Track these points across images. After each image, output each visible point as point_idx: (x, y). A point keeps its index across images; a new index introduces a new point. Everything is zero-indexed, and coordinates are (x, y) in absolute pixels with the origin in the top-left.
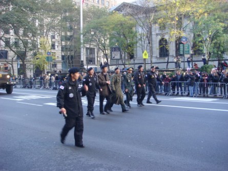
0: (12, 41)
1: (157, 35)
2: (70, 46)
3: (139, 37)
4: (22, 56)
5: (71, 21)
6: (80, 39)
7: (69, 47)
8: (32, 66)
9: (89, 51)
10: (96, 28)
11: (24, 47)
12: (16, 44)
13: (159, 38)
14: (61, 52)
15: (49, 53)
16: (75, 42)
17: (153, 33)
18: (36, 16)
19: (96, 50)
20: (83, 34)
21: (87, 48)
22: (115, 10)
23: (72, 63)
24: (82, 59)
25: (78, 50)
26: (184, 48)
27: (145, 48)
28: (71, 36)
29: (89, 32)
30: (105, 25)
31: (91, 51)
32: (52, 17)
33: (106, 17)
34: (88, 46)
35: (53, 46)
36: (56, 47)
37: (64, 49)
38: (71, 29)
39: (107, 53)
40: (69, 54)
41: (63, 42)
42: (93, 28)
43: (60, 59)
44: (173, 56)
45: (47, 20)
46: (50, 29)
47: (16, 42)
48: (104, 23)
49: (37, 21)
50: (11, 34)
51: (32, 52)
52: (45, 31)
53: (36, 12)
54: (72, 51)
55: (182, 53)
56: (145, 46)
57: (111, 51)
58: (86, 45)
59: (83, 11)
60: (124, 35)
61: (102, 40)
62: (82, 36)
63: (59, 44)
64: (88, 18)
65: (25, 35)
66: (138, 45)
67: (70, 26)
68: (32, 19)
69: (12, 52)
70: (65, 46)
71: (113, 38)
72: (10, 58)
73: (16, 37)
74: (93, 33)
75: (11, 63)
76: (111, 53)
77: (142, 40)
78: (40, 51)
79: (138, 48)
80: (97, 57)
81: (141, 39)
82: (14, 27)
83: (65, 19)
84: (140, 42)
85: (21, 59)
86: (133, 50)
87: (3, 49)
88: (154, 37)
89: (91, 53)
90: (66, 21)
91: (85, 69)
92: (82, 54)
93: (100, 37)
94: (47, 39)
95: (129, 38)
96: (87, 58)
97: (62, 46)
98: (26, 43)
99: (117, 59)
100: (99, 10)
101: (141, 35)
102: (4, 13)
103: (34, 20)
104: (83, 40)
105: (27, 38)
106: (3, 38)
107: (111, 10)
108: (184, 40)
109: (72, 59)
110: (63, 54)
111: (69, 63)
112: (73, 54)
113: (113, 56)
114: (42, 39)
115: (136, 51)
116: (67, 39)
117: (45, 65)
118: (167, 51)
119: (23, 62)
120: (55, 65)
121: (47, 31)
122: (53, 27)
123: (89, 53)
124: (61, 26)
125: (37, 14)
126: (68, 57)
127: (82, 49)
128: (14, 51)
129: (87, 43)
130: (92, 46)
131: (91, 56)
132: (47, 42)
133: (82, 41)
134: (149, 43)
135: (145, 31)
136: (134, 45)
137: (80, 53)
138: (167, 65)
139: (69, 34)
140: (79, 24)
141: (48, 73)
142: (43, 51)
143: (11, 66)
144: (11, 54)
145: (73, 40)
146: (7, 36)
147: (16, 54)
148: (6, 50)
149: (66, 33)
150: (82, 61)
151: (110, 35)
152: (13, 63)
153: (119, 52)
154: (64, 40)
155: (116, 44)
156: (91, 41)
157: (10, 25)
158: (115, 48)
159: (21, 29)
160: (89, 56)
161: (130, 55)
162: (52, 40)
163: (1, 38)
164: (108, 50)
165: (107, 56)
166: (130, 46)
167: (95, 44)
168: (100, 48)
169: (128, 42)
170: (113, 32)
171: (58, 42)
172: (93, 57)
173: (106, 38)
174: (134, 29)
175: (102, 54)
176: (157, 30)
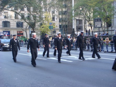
0: (26, 16)
2: (65, 19)
4: (32, 26)
6: (72, 14)
7: (64, 19)
8: (39, 32)
9: (78, 21)
11: (34, 19)
12: (29, 17)
14: (59, 22)
15: (51, 24)
16: (69, 16)
19: (83, 21)
20: (74, 10)
21: (77, 20)
23: (67, 30)
24: (73, 28)
25: (71, 21)
28: (66, 12)
29: (78, 8)
30: (90, 3)
31: (80, 21)
34: (78, 18)
35: (53, 19)
36: (55, 19)
37: (61, 21)
38: (66, 6)
39: (91, 23)
40: (64, 24)
41: (60, 16)
42: (81, 6)
43: (58, 28)
46: (51, 7)
47: (28, 16)
50: (25, 11)
51: (39, 23)
58: (76, 17)
60: (104, 9)
61: (88, 14)
62: (73, 11)
63: (57, 17)
66: (115, 16)
67: (65, 4)
69: (26, 23)
70: (62, 18)
71: (96, 12)
72: (24, 27)
73: (28, 13)
74: (81, 9)
75: (25, 30)
76: (94, 23)
78: (45, 22)
79: (115, 19)
80: (84, 25)
82: (27, 6)
85: (32, 27)
86: (111, 20)
87: (20, 21)
89: (80, 23)
90: (62, 1)
91: (75, 34)
92: (73, 24)
93: (86, 11)
94: (50, 14)
95: (108, 12)
96: (77, 27)
97: (59, 18)
98: (35, 17)
99: (98, 27)
104: (74, 14)
105: (35, 14)
106: (20, 14)
109: (66, 28)
110: (60, 24)
111: (64, 30)
112: (67, 24)
113: (96, 25)
115: (114, 21)
116: (64, 13)
117: (48, 32)
119: (33, 29)
120: (54, 32)
121: (49, 8)
122: (53, 6)
123: (78, 23)
126: (64, 26)
127: (73, 21)
128: (27, 22)
130: (80, 18)
131: (80, 26)
132: (49, 16)
133: (73, 15)
136: (112, 16)
137: (72, 23)
139: (64, 10)
140: (71, 2)
141: (50, 37)
142: (47, 22)
143: (25, 32)
144: (25, 24)
145: (67, 14)
146: (22, 12)
147: (28, 24)
148: (22, 21)
149: (62, 10)
150: (74, 29)
151: (94, 10)
152: (27, 30)
153: (100, 22)
154: (61, 14)
155: (98, 16)
156: (80, 15)
157: (24, 4)
158: (97, 20)
159: (31, 7)
160: (78, 26)
161: (109, 24)
162: (52, 15)
163: (18, 14)
164: (92, 21)
165: (91, 25)
166: (108, 17)
167: (82, 16)
168: (86, 19)
169: (107, 14)
170: (96, 8)
171: (57, 15)
172: (81, 26)
173: (90, 12)
174: (112, 5)
175: (88, 24)
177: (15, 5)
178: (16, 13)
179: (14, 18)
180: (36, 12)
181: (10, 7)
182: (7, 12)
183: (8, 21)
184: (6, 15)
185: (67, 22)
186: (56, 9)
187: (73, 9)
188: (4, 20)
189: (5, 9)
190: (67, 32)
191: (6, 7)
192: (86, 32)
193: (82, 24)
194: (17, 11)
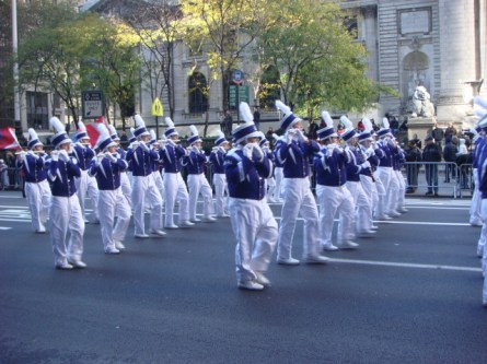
3: (146, 70)
6: (10, 73)
9: (33, 99)
10: (48, 49)
17: (176, 61)
19: (50, 98)
20: (18, 61)
21: (29, 94)
22: (91, 9)
24: (17, 118)
25: (7, 97)
26: (237, 93)
27: (159, 93)
29: (31, 57)
30: (69, 43)
33: (71, 23)
34: (32, 89)
39: (74, 104)
42: (41, 49)
44: (217, 111)
55: (234, 104)
56: (159, 90)
57: (84, 100)
58: (26, 86)
59: (19, 10)
60: (112, 65)
61: (63, 76)
62: (16, 66)
64: (33, 25)
66: (143, 86)
76: (83, 104)
77: (153, 75)
79: (143, 93)
80: (53, 112)
81: (148, 74)
84: (148, 80)
86: (132, 97)
88: (177, 69)
89: (38, 105)
92: (17, 105)
93: (59, 68)
95: (124, 72)
96: (29, 116)
99: (95, 118)
100: (56, 8)
101: (148, 64)
104: (20, 74)
107: (83, 10)
108: (238, 76)
113: (87, 111)
115: (140, 99)
118: (205, 99)
123: (33, 105)
127: (17, 95)
129: (29, 82)
130: (40, 89)
131: (39, 111)
133: (17, 78)
134: (167, 82)
135: (159, 57)
136: (136, 86)
137: (12, 103)
138: (205, 130)
140: (9, 36)
151: (81, 64)
153: (100, 102)
156: (38, 77)
158: (90, 94)
160: (33, 112)
161: (128, 108)
164: (77, 97)
165: (76, 111)
166: (124, 88)
167: (47, 83)
168: (58, 93)
169: (122, 80)
170: (88, 58)
172: (45, 112)
173: (71, 72)
174: (136, 53)
175: (64, 107)
176: (184, 55)
187: (16, 57)
193: (47, 106)
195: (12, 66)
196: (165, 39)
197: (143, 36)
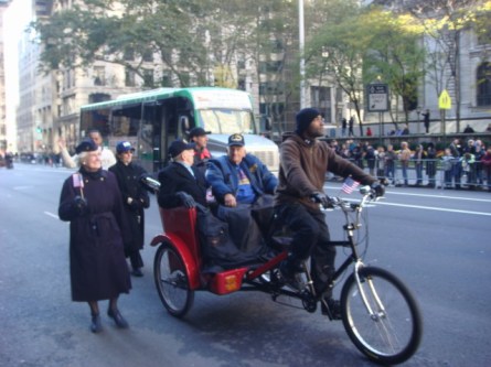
0: (158, 76)
1: (472, 54)
2: (278, 84)
3: (430, 61)
5: (280, 29)
6: (297, 68)
7: (274, 86)
9: (317, 93)
10: (331, 44)
12: (166, 81)
13: (477, 61)
14: (258, 95)
16: (288, 75)
17: (462, 51)
18: (205, 21)
19: (333, 92)
20: (304, 57)
21: (313, 88)
23: (282, 119)
25: (294, 92)
27: (444, 85)
28: (279, 63)
29: (317, 52)
30: (354, 37)
31: (323, 93)
32: (238, 23)
33: (354, 18)
34: (316, 84)
35: (242, 84)
36: (248, 86)
37: (265, 90)
38: (279, 47)
39: (357, 97)
40: (274, 101)
41: (263, 76)
42: (325, 45)
43: (257, 111)
45: (228, 30)
46: (234, 48)
47: (165, 78)
48: (350, 33)
49: (207, 33)
50: (155, 62)
52: (224, 52)
53: (205, 15)
54: (281, 93)
56: (444, 81)
57: (368, 93)
58: (311, 80)
59: (306, 9)
60: (396, 57)
61: (347, 70)
62: (303, 62)
63: (253, 79)
64: (315, 21)
65: (183, 61)
66: (427, 78)
67: (277, 41)
68: (198, 30)
70: (267, 83)
71: (372, 64)
73: (165, 67)
74: (326, 55)
76: (367, 97)
77: (438, 67)
79: (427, 86)
80: (336, 105)
81: (433, 66)
82: (162, 46)
83: (266, 26)
84: (433, 72)
86: (415, 90)
88: (464, 59)
89: (322, 99)
90: (269, 30)
92: (303, 99)
93: (342, 63)
94: (230, 69)
95: (407, 64)
97: (260, 84)
98: (184, 80)
99: (379, 111)
100: (339, 5)
101: (433, 55)
102: (140, 19)
103: (201, 30)
104: (306, 70)
105: (186, 69)
106: (141, 71)
107: (366, 4)
109: (281, 111)
110: (263, 101)
111: (276, 119)
112: (284, 101)
113: (371, 103)
114: (218, 70)
115: (424, 92)
116: (272, 68)
121: (228, 53)
122: (241, 44)
123: (317, 99)
124: (258, 40)
125: (207, 18)
126: (274, 107)
127: (303, 90)
129: (314, 77)
130: (324, 84)
131: (323, 106)
132: (229, 76)
133: (303, 73)
134: (454, 74)
135: (445, 47)
136: (419, 78)
137: (298, 98)
139: (274, 57)
140: (296, 35)
145: (284, 70)
146: (147, 65)
149: (268, 57)
151: (364, 58)
153: (385, 95)
154: (265, 70)
155: (379, 78)
156: (322, 72)
157: (154, 43)
158: (375, 87)
159: (174, 50)
160: (317, 105)
161: (410, 102)
162: (238, 71)
163: (136, 70)
164: (359, 91)
165: (358, 104)
166: (409, 81)
167: (330, 78)
168: (342, 87)
169: (406, 72)
170: (371, 51)
171: (253, 75)
172: (328, 106)
173: (355, 66)
174: (419, 44)
175: (346, 100)
176: (472, 44)
177: (127, 44)
178: (129, 67)
179: (122, 84)
180: (189, 65)
181: (112, 51)
182: (103, 67)
183: (106, 92)
184: (101, 75)
185: (284, 96)
186: (248, 56)
187: (302, 54)
188: (95, 91)
189: (98, 58)
190: (283, 125)
191: (101, 50)
192: (341, 127)
193: (329, 100)
194: (130, 62)
195: (299, 61)
196: (452, 28)
197: (428, 26)
